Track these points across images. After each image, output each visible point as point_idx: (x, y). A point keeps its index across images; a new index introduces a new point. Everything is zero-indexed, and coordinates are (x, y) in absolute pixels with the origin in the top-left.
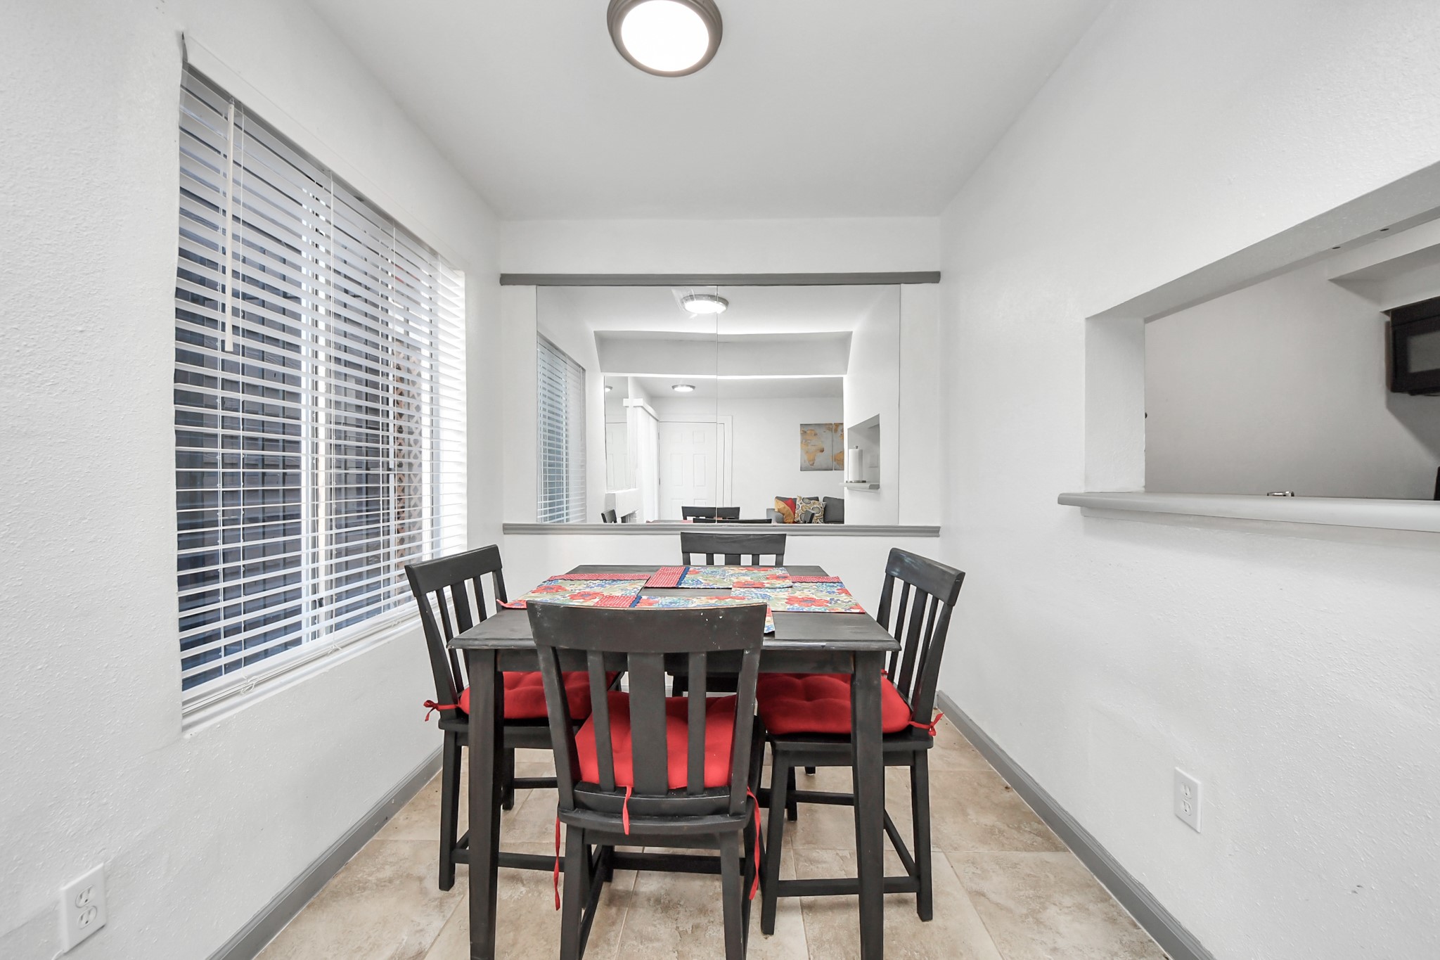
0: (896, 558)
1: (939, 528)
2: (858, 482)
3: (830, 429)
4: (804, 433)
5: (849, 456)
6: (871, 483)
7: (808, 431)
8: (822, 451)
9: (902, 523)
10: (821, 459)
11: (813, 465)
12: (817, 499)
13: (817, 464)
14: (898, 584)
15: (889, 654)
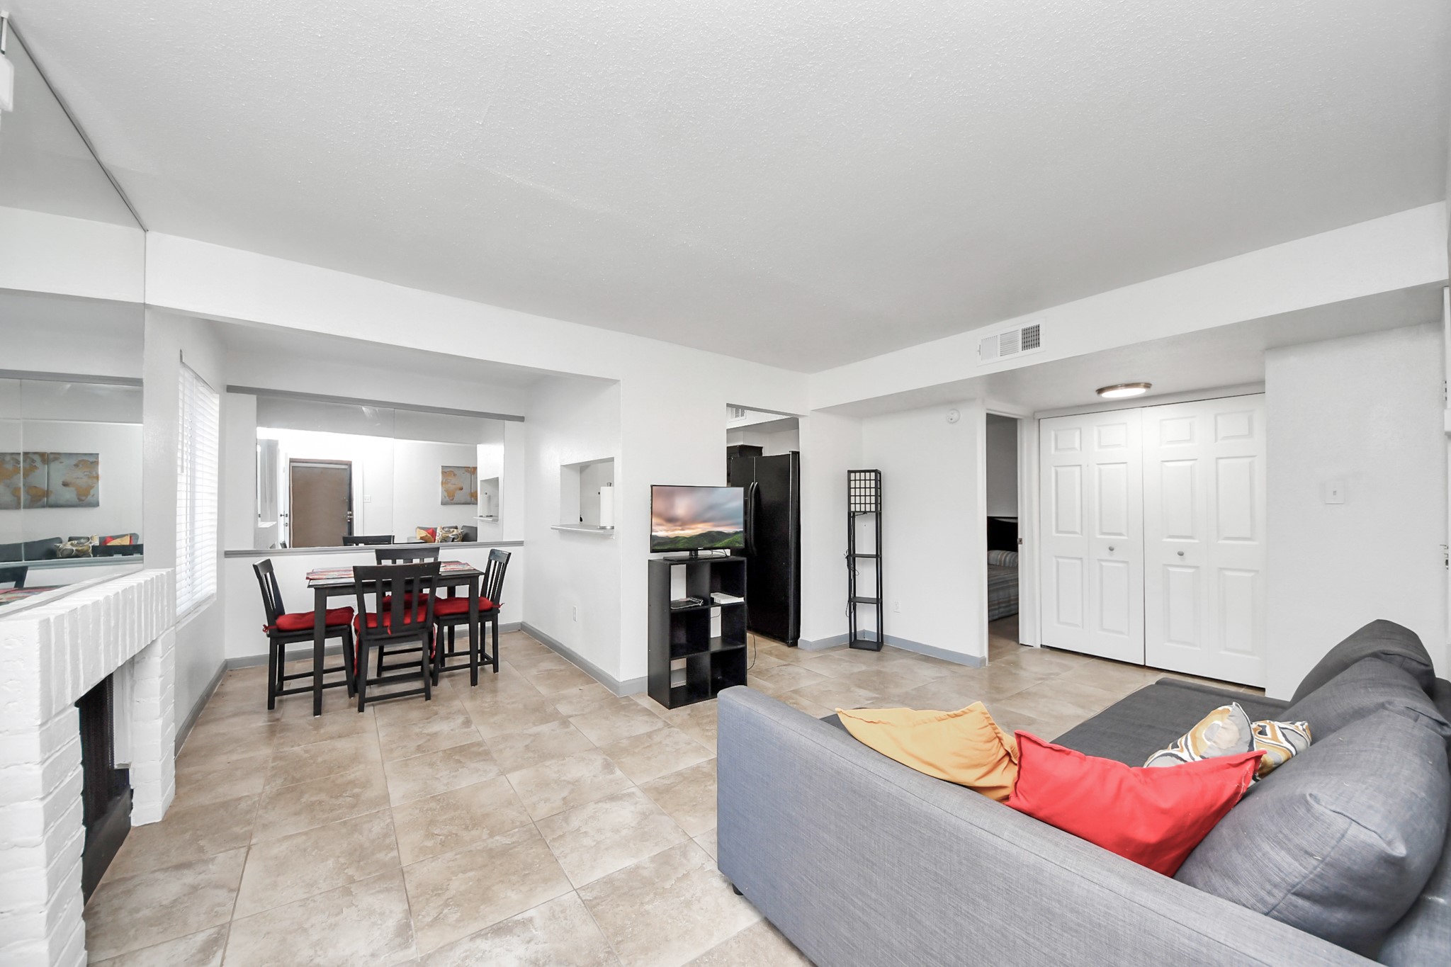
0: (492, 552)
1: (523, 541)
2: (487, 516)
3: (467, 471)
4: (443, 473)
5: (481, 497)
6: (493, 517)
7: (448, 472)
8: (461, 489)
9: (504, 540)
10: (459, 496)
11: (452, 500)
12: (456, 528)
13: (456, 500)
14: (493, 562)
15: (481, 578)
